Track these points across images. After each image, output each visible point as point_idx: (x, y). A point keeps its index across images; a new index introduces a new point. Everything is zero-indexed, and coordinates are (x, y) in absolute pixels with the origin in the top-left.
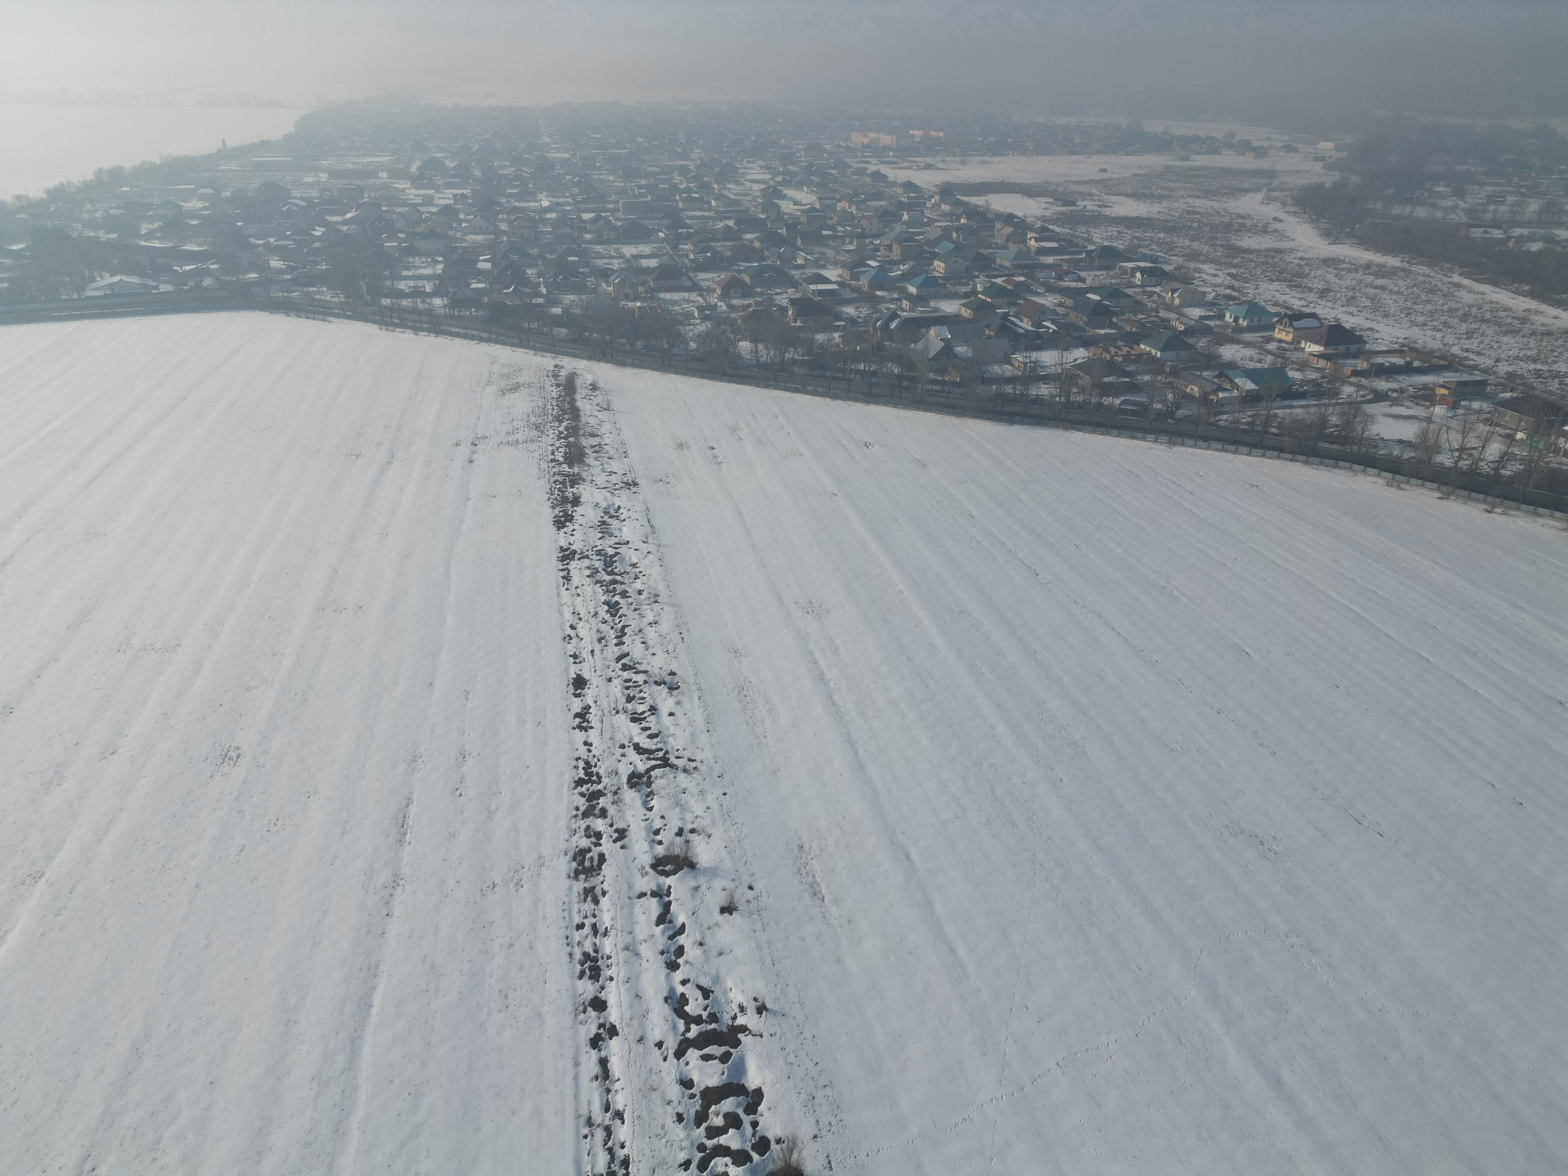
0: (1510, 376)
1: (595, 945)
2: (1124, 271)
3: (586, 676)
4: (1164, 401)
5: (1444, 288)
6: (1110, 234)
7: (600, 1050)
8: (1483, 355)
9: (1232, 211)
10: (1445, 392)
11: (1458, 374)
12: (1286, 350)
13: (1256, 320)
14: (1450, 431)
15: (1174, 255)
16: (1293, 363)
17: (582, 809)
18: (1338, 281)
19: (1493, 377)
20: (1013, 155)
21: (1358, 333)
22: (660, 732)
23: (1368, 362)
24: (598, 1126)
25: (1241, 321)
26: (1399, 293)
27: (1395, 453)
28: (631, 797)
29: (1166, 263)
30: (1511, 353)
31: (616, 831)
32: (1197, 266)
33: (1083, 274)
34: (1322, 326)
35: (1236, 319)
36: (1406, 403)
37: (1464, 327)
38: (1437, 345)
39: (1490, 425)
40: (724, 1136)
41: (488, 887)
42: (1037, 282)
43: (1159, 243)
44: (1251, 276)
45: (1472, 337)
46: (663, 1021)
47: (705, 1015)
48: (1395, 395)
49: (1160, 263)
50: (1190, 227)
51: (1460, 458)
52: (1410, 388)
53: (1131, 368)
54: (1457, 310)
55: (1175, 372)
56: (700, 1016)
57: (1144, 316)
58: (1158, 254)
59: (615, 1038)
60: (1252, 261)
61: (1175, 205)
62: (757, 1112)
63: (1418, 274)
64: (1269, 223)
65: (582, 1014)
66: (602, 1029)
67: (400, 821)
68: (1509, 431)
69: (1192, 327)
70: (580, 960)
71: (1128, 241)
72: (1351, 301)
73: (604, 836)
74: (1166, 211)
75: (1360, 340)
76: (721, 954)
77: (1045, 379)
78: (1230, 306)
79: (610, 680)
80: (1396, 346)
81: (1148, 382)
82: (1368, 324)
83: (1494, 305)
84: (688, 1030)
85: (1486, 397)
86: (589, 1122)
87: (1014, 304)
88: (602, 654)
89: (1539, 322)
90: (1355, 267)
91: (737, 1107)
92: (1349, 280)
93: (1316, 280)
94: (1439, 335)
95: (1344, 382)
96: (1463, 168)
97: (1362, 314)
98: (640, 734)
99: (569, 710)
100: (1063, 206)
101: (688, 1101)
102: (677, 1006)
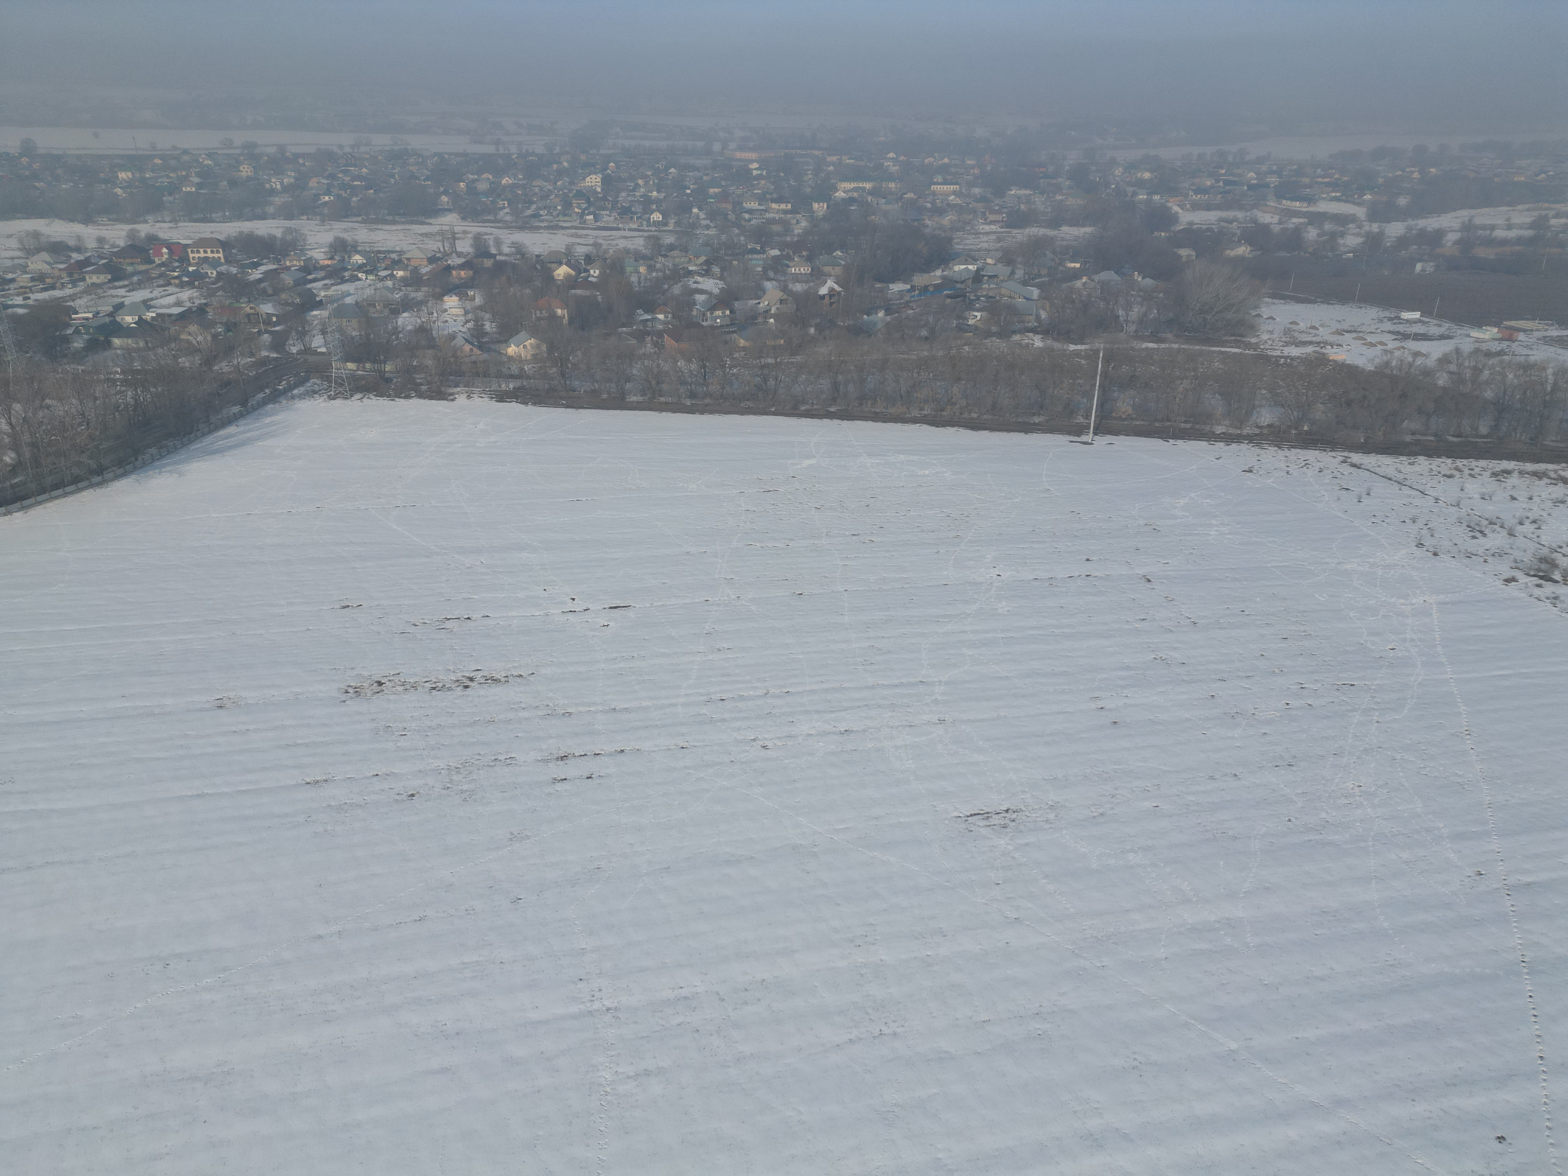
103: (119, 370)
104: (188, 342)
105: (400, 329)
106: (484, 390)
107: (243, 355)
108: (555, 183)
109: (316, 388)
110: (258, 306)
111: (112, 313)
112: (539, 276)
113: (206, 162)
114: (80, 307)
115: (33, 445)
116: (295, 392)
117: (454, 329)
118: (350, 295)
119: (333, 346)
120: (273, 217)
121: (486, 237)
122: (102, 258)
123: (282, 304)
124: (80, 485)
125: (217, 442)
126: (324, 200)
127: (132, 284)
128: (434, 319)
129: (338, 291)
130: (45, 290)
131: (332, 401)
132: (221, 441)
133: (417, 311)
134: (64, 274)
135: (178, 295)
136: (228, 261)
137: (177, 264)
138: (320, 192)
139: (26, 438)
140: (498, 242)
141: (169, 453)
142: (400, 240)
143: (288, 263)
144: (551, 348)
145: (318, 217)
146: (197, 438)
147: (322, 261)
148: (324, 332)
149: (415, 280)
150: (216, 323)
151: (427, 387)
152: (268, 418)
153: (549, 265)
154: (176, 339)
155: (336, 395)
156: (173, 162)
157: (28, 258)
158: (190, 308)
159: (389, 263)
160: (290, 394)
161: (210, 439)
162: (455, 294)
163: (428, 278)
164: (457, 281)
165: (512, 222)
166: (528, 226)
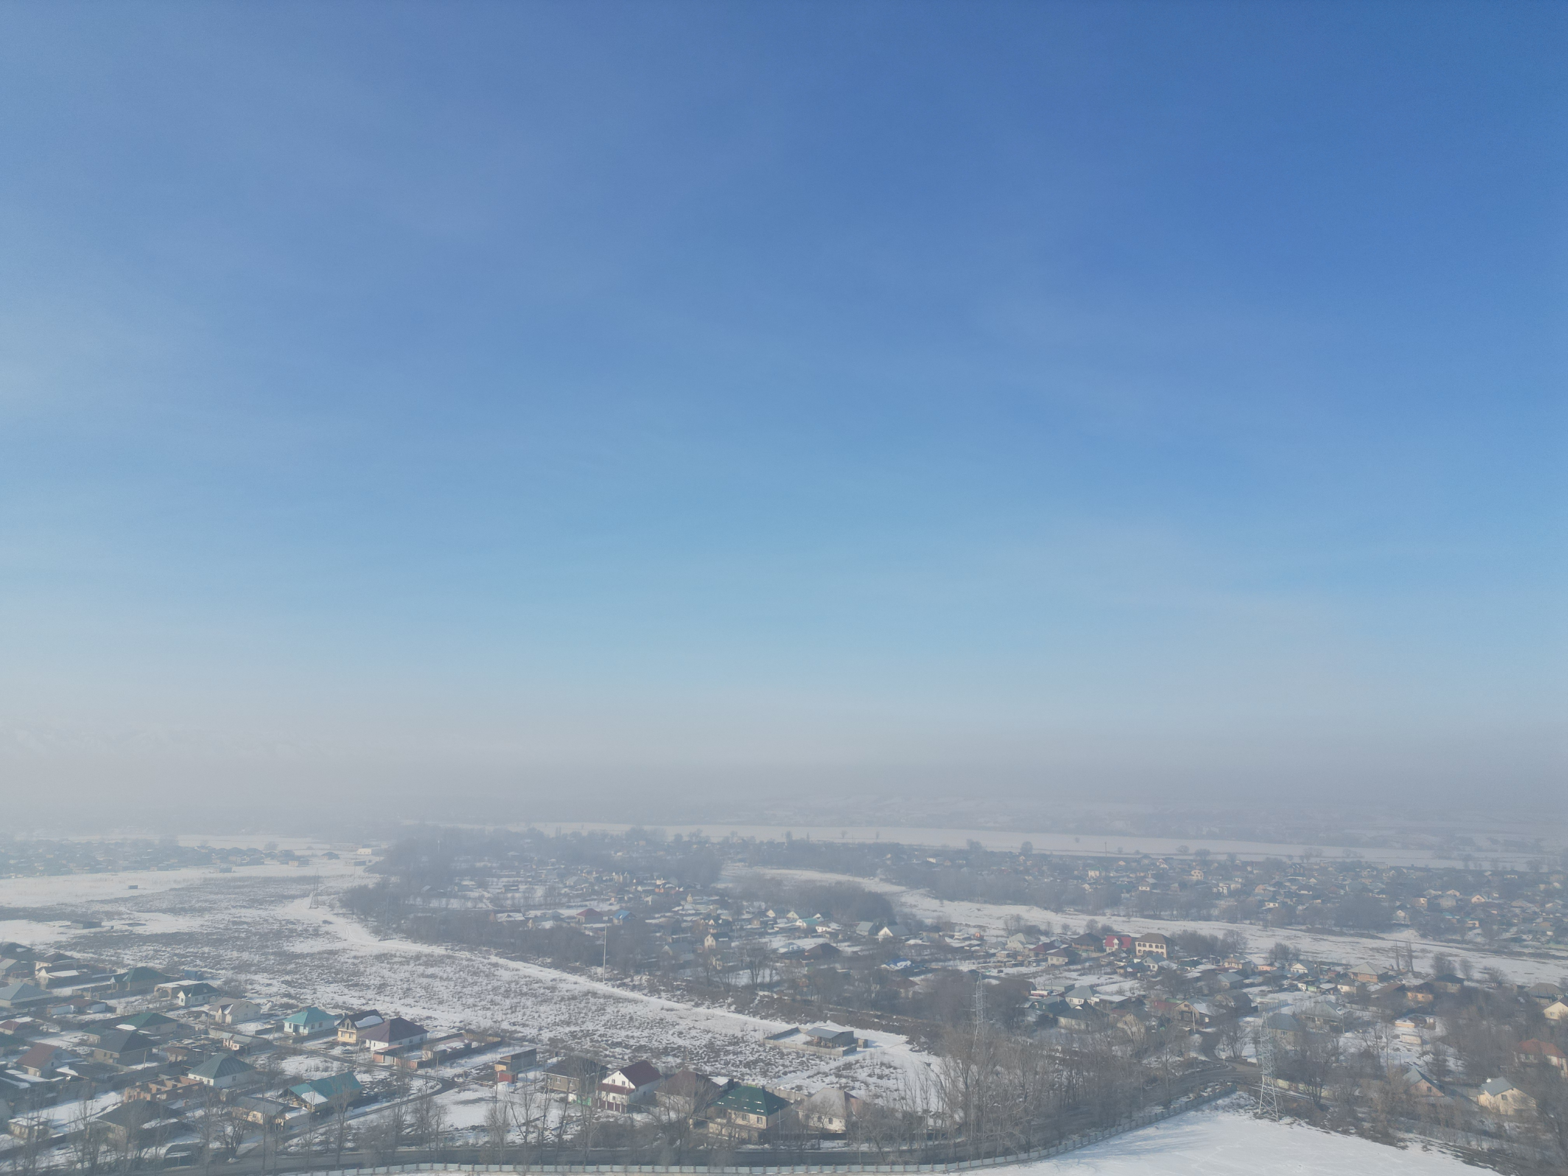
0: (553, 1041)
2: (164, 993)
4: (222, 1138)
5: (485, 969)
6: (144, 954)
8: (528, 1026)
9: (280, 918)
10: (503, 1068)
11: (511, 1048)
12: (352, 1053)
13: (317, 1025)
14: (514, 1107)
15: (222, 969)
16: (360, 1065)
18: (393, 975)
19: (539, 1045)
20: (16, 877)
21: (418, 1024)
23: (431, 1051)
25: (301, 1030)
26: (448, 979)
27: (471, 1141)
29: (212, 978)
30: (549, 1020)
32: (248, 978)
33: (112, 1002)
34: (384, 1022)
35: (296, 1029)
36: (472, 1087)
37: (508, 1002)
38: (487, 1023)
39: (546, 1093)
42: (50, 1020)
43: (203, 957)
44: (307, 980)
45: (516, 1011)
48: (461, 1080)
49: (206, 978)
50: (238, 938)
51: (527, 1132)
52: (473, 1070)
53: (179, 1104)
54: (500, 987)
55: (232, 1100)
57: (191, 1041)
58: (203, 970)
60: (306, 965)
61: (219, 917)
63: (462, 959)
64: (319, 926)
68: (562, 1095)
69: (248, 1045)
71: (167, 960)
72: (407, 992)
74: (210, 923)
75: (422, 1030)
77: (61, 1142)
78: (288, 1015)
80: (454, 1030)
81: (201, 1117)
82: (426, 1013)
83: (528, 979)
85: (536, 1066)
87: (15, 1053)
89: (564, 989)
90: (407, 960)
92: (403, 972)
93: (372, 977)
94: (489, 1013)
95: (412, 1076)
96: (482, 864)
97: (418, 1004)
100: (84, 928)
103: (1060, 1048)
104: (1123, 1030)
105: (1341, 1050)
106: (1446, 1144)
107: (1172, 1052)
108: (1543, 905)
109: (1242, 1102)
110: (1192, 1004)
111: (1063, 993)
112: (1523, 1011)
113: (1162, 866)
114: (1039, 984)
115: (979, 1108)
116: (1220, 1102)
117: (1407, 1060)
118: (1288, 1005)
119: (1265, 1058)
120: (1217, 919)
121: (1450, 958)
122: (1063, 943)
123: (1216, 1006)
124: (1010, 1158)
125: (1134, 1142)
126: (1269, 907)
127: (1084, 969)
128: (1383, 1044)
129: (1274, 999)
130: (1015, 965)
131: (1258, 1120)
132: (1140, 1141)
133: (1362, 1033)
134: (1032, 954)
135: (1121, 984)
136: (1170, 957)
137: (1124, 955)
138: (1266, 899)
139: (975, 1100)
140: (1466, 966)
141: (1090, 1143)
142: (1347, 953)
143: (1226, 965)
144: (1544, 1106)
145: (1261, 923)
146: (1117, 1133)
147: (1261, 967)
148: (1256, 1041)
149: (1362, 997)
150: (1151, 1016)
151: (1371, 1125)
152: (1189, 1127)
153: (1538, 1000)
154: (1113, 1026)
155: (1263, 1114)
156: (1134, 864)
157: (1008, 937)
158: (1130, 998)
159: (1333, 976)
160: (1214, 1104)
161: (1129, 1137)
162: (1410, 1019)
163: (1378, 997)
164: (1412, 1004)
165: (1484, 945)
166: (1506, 950)
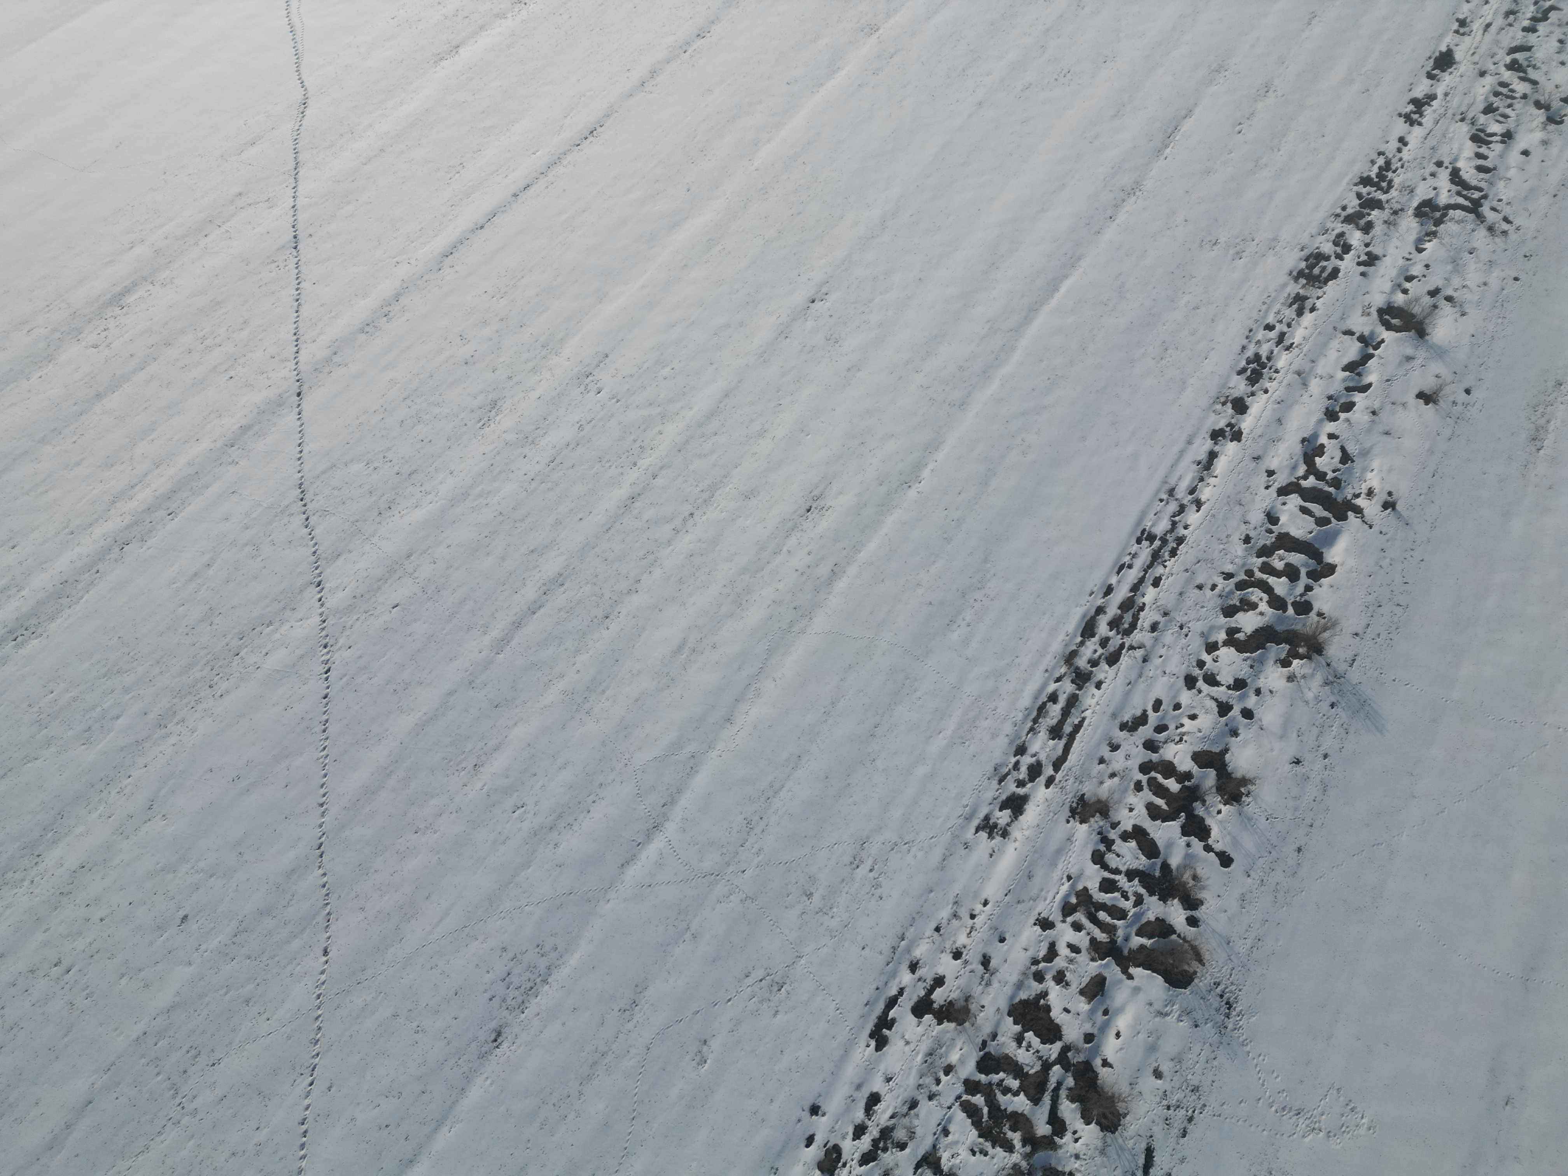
1: (1272, 352)
3: (1458, 56)
7: (1216, 444)
17: (1350, 211)
22: (1495, 169)
24: (1177, 500)
28: (1409, 225)
31: (1368, 254)
40: (1275, 578)
41: (1210, 241)
46: (1287, 456)
47: (1330, 475)
56: (1326, 474)
59: (1235, 442)
62: (1318, 581)
65: (1221, 405)
66: (1229, 428)
67: (1170, 131)
70: (1248, 357)
73: (1352, 252)
76: (1387, 433)
79: (1482, 74)
84: (1305, 478)
86: (1171, 492)
88: (1498, 33)
91: (1302, 565)
98: (1470, 159)
99: (1410, 90)
101: (1263, 532)
102: (1310, 452)
